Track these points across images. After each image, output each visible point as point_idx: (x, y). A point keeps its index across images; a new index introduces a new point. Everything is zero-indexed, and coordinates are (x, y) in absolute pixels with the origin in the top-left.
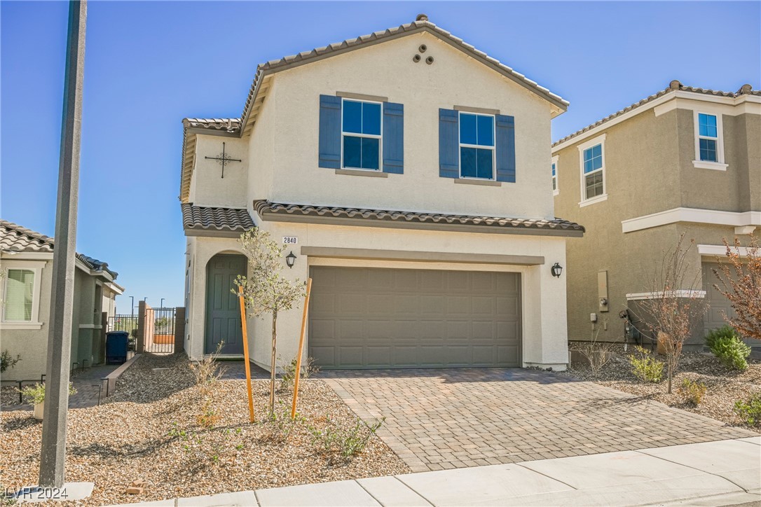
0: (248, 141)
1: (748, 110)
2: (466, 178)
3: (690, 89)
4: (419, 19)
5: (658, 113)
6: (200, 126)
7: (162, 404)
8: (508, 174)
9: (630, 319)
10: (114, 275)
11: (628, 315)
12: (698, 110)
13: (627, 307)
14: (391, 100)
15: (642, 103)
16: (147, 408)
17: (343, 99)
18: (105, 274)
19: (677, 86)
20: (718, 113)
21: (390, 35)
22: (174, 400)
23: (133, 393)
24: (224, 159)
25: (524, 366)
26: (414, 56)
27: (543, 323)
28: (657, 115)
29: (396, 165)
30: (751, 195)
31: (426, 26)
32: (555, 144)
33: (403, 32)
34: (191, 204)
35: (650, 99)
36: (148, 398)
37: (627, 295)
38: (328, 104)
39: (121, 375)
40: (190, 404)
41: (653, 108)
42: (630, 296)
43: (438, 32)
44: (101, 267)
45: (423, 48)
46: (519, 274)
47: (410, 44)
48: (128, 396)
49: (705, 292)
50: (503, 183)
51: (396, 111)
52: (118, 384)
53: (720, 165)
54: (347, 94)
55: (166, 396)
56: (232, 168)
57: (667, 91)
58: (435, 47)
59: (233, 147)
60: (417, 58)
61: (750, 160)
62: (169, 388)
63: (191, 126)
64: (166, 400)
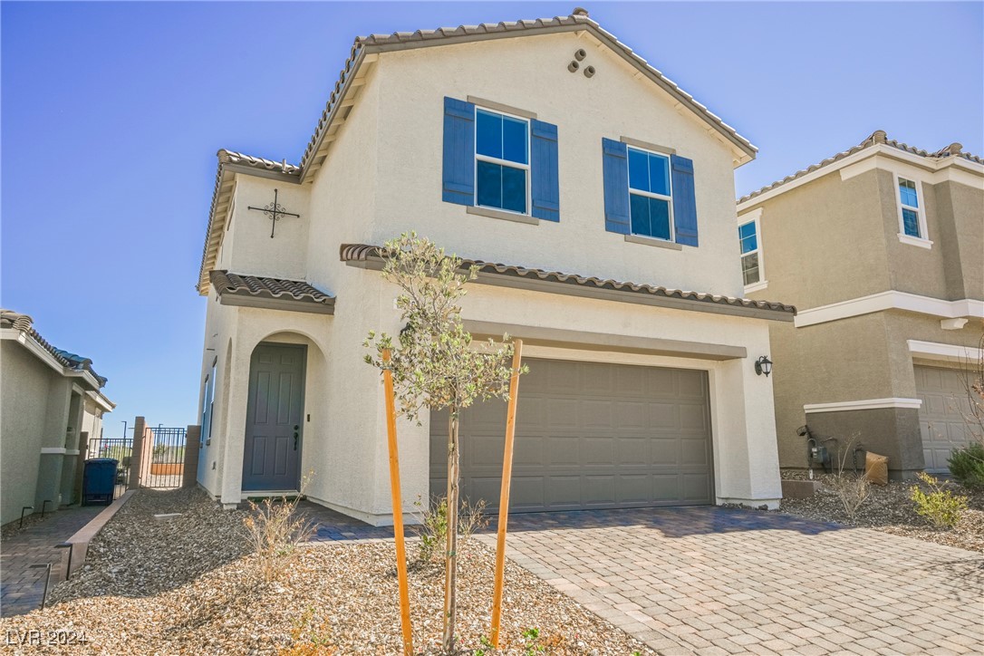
0: (310, 190)
1: (954, 176)
2: (638, 236)
3: (894, 144)
4: (577, 12)
5: (845, 176)
6: (242, 162)
7: (180, 601)
8: (689, 236)
9: (810, 436)
10: (102, 381)
11: (808, 433)
12: (900, 172)
13: (804, 423)
14: (541, 118)
15: (824, 164)
16: (147, 611)
17: (476, 107)
18: (86, 375)
19: (883, 138)
20: (918, 177)
21: (541, 28)
22: (206, 589)
23: (121, 572)
24: (275, 212)
25: (719, 502)
26: (570, 62)
27: (749, 441)
28: (843, 179)
29: (549, 209)
30: (964, 280)
31: (587, 23)
32: (742, 200)
33: (558, 26)
34: (225, 272)
35: (839, 157)
36: (150, 582)
37: (805, 407)
38: (455, 111)
39: (99, 534)
40: (246, 603)
41: (838, 170)
42: (810, 408)
43: (603, 34)
44: (82, 365)
45: (581, 54)
46: (706, 372)
47: (565, 46)
48: (109, 581)
49: (920, 401)
50: (684, 247)
51: (547, 133)
52: (91, 553)
53: (924, 242)
54: (483, 102)
55: (188, 578)
56: (285, 225)
57: (866, 145)
58: (597, 55)
59: (289, 195)
60: (574, 67)
61: (959, 237)
62: (193, 560)
63: (231, 161)
64: (187, 589)
